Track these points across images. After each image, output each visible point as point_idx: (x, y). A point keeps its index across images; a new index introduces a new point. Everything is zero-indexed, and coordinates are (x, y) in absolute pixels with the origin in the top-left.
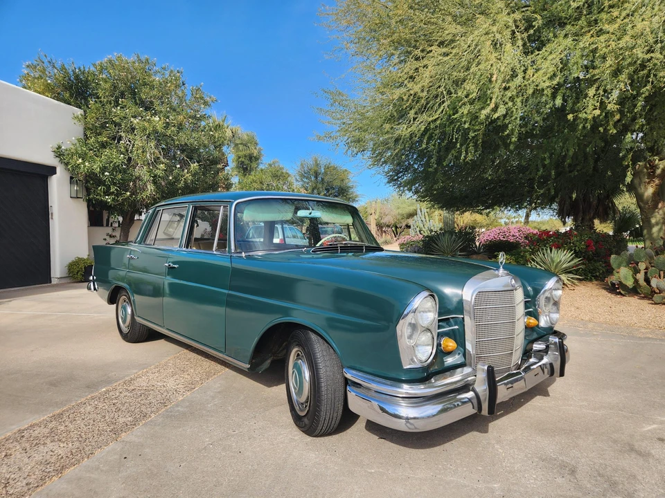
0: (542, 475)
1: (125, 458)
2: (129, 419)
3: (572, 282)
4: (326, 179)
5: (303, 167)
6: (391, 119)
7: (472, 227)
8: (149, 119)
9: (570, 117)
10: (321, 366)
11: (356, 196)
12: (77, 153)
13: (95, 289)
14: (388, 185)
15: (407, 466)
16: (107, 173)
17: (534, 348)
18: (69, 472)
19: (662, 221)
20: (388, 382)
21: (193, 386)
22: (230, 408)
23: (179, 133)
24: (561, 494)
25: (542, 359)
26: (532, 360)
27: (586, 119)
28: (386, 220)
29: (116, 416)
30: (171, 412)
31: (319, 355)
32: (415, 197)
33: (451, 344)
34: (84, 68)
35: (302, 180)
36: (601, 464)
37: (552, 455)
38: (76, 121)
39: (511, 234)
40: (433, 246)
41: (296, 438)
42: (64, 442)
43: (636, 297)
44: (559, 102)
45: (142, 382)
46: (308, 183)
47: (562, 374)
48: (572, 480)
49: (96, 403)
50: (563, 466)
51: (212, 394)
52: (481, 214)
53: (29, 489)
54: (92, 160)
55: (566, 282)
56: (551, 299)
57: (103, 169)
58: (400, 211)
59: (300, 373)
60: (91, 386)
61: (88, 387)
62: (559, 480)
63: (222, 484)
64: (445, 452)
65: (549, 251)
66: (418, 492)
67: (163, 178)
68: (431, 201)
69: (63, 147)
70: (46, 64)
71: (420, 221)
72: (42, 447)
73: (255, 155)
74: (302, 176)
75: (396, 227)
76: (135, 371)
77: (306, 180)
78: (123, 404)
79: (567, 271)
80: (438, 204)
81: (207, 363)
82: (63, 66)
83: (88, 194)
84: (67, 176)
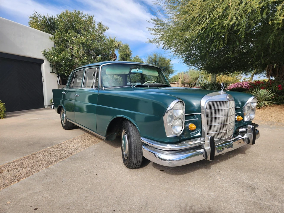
0: (237, 190)
1: (47, 175)
2: (55, 159)
3: (270, 105)
4: (160, 64)
5: (150, 59)
6: (183, 30)
7: (226, 83)
8: (80, 38)
9: (270, 23)
10: (132, 137)
11: (173, 71)
12: (51, 53)
13: (54, 108)
14: (184, 63)
15: (171, 183)
16: (63, 62)
17: (240, 131)
18: (22, 181)
20: (159, 143)
21: (85, 147)
22: (98, 156)
23: (92, 43)
24: (245, 199)
25: (244, 136)
26: (239, 136)
27: (279, 24)
28: (186, 81)
29: (50, 158)
30: (72, 157)
31: (131, 132)
32: (197, 68)
33: (194, 127)
34: (53, 17)
36: (269, 186)
37: (244, 181)
38: (50, 40)
39: (244, 85)
41: (123, 169)
42: (25, 168)
44: (264, 15)
45: (65, 145)
47: (254, 143)
48: (252, 193)
49: (44, 153)
50: (249, 186)
51: (92, 150)
52: (228, 75)
53: (3, 187)
54: (57, 56)
55: (266, 104)
56: (251, 107)
57: (62, 60)
58: (192, 77)
59: (125, 141)
61: (43, 146)
62: (246, 193)
63: (84, 188)
64: (191, 178)
65: (259, 90)
66: (173, 195)
67: (86, 63)
68: (204, 70)
69: (46, 51)
70: (37, 16)
71: (201, 80)
72: (16, 170)
73: (128, 54)
74: (149, 62)
75: (191, 85)
76: (64, 141)
78: (54, 153)
79: (267, 100)
80: (208, 71)
81: (94, 138)
82: (44, 17)
83: (57, 71)
84: (49, 63)
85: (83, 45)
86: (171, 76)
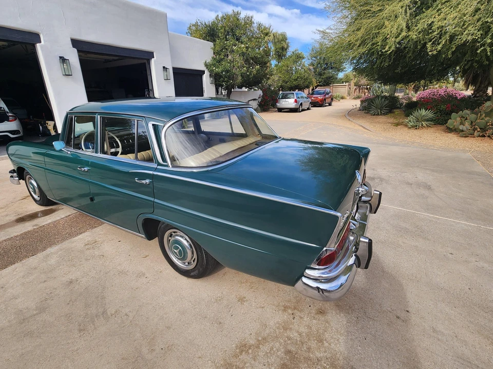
3: (428, 126)
12: (212, 63)
16: (224, 73)
35: (311, 59)
54: (218, 67)
57: (222, 71)
67: (245, 74)
69: (207, 62)
73: (285, 47)
74: (312, 56)
77: (314, 59)
82: (205, 23)
83: (216, 82)
84: (209, 74)
85: (243, 54)
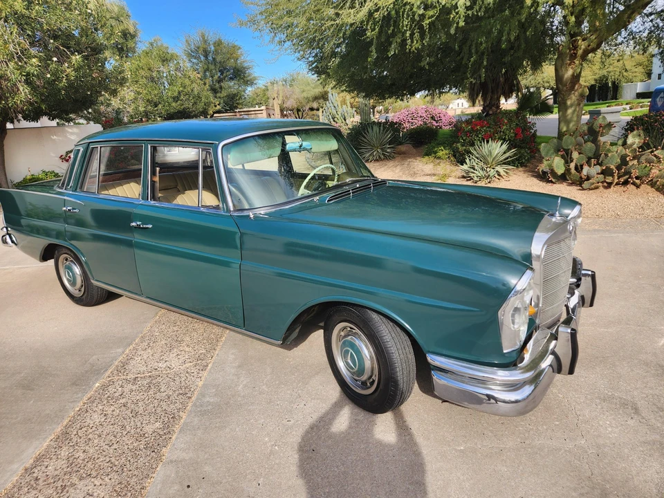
1: (188, 486)
2: (157, 425)
3: (507, 173)
4: (219, 58)
5: (189, 45)
11: (255, 78)
13: (13, 243)
19: (576, 102)
21: (204, 363)
25: (574, 293)
28: (288, 104)
29: (139, 424)
30: (201, 406)
35: (190, 60)
36: (653, 395)
37: (606, 392)
40: (362, 140)
43: (565, 184)
45: (139, 366)
46: (197, 64)
47: (592, 304)
48: (641, 420)
49: (100, 407)
51: (233, 371)
55: (502, 173)
58: (305, 95)
59: (358, 353)
60: (79, 381)
61: (74, 384)
62: (631, 422)
65: (485, 143)
67: (38, 76)
71: (333, 107)
74: (190, 56)
75: (298, 111)
76: (120, 350)
77: (195, 61)
78: (136, 404)
79: (502, 163)
86: (249, 90)
